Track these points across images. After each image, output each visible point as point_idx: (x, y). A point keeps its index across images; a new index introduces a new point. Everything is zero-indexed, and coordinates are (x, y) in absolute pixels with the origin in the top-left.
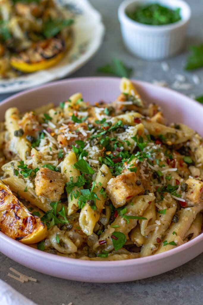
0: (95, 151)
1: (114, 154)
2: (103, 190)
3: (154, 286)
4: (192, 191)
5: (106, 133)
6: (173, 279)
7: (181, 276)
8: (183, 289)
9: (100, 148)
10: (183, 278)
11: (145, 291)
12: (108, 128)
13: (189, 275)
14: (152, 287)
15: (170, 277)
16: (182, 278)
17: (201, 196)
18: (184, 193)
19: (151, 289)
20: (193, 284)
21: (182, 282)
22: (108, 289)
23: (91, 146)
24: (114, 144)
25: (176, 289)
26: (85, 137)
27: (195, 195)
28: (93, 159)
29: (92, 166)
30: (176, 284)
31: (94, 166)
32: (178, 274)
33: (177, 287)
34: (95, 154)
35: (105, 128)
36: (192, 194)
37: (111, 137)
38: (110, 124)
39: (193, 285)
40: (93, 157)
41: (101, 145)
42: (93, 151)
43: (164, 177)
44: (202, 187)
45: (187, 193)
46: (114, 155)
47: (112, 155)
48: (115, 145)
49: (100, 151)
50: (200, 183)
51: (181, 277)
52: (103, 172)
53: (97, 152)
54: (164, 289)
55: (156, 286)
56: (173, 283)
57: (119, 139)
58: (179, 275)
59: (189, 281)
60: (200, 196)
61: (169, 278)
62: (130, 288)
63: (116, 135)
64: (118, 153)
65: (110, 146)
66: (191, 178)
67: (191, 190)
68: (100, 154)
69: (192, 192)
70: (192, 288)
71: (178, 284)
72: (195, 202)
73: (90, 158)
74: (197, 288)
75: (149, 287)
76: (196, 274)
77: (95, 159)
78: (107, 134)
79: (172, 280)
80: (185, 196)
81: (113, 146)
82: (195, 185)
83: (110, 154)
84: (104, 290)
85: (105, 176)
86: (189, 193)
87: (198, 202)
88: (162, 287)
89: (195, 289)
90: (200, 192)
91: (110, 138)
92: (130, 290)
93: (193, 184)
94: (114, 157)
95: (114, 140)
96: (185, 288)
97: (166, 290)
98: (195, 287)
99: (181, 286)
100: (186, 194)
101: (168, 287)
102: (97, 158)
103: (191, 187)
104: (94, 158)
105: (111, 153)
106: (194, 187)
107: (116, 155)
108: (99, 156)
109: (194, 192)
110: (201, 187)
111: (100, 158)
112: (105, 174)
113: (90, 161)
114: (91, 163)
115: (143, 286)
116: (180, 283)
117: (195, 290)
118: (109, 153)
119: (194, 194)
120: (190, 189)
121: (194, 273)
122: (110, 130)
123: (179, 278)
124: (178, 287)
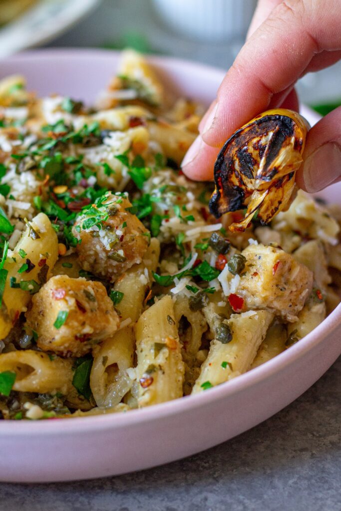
0: (27, 183)
1: (75, 191)
2: (27, 267)
3: (147, 497)
4: (255, 271)
5: (56, 146)
6: (195, 481)
7: (215, 476)
8: (218, 506)
9: (39, 177)
10: (221, 481)
11: (123, 506)
12: (62, 135)
13: (236, 473)
14: (143, 498)
15: (188, 477)
16: (218, 481)
17: (279, 282)
18: (237, 277)
19: (139, 502)
20: (244, 495)
21: (217, 489)
22: (33, 500)
23: (18, 173)
24: (75, 172)
25: (200, 505)
26: (6, 156)
27: (263, 280)
28: (18, 200)
29: (16, 215)
30: (201, 492)
31: (20, 215)
32: (209, 471)
33: (201, 500)
34: (27, 189)
35: (54, 135)
36: (256, 278)
37: (69, 155)
38: (70, 128)
39: (241, 497)
40: (19, 196)
41: (41, 171)
42: (23, 184)
43: (193, 245)
44: (278, 261)
45: (244, 277)
46: (74, 195)
47: (68, 194)
48: (79, 175)
49: (38, 183)
50: (273, 251)
51: (214, 478)
52: (35, 229)
53: (31, 187)
54: (169, 504)
55: (150, 497)
56: (195, 490)
57: (89, 161)
58: (211, 473)
59: (234, 486)
60: (275, 282)
61: (186, 479)
62: (86, 501)
63: (81, 151)
64: (82, 190)
65: (66, 176)
66: (253, 244)
67: (253, 270)
68: (38, 192)
69: (256, 274)
70: (240, 502)
71: (204, 494)
72: (263, 296)
73: (12, 198)
74: (251, 504)
75: (134, 498)
76: (254, 472)
77: (22, 201)
78: (59, 148)
79: (193, 484)
80: (240, 285)
81: (71, 176)
82: (262, 257)
83: (64, 193)
84: (23, 503)
85: (38, 237)
86: (249, 276)
87: (271, 298)
88: (166, 499)
89: (246, 505)
90: (275, 271)
91: (65, 156)
92: (87, 503)
93: (258, 256)
94: (74, 198)
95: (75, 162)
96: (222, 502)
97: (173, 505)
98: (246, 501)
99: (212, 498)
100: (242, 279)
101: (181, 500)
102: (29, 198)
103: (254, 263)
104: (21, 198)
105: (66, 191)
106: (259, 262)
107: (79, 194)
108: (34, 194)
109: (260, 272)
110: (275, 261)
111: (36, 200)
112: (39, 232)
113: (10, 204)
114: (14, 209)
115: (119, 496)
116: (211, 492)
117: (245, 507)
118: (61, 190)
119: (259, 278)
120: (251, 268)
121: (248, 469)
122: (68, 140)
123: (211, 480)
124: (206, 499)
